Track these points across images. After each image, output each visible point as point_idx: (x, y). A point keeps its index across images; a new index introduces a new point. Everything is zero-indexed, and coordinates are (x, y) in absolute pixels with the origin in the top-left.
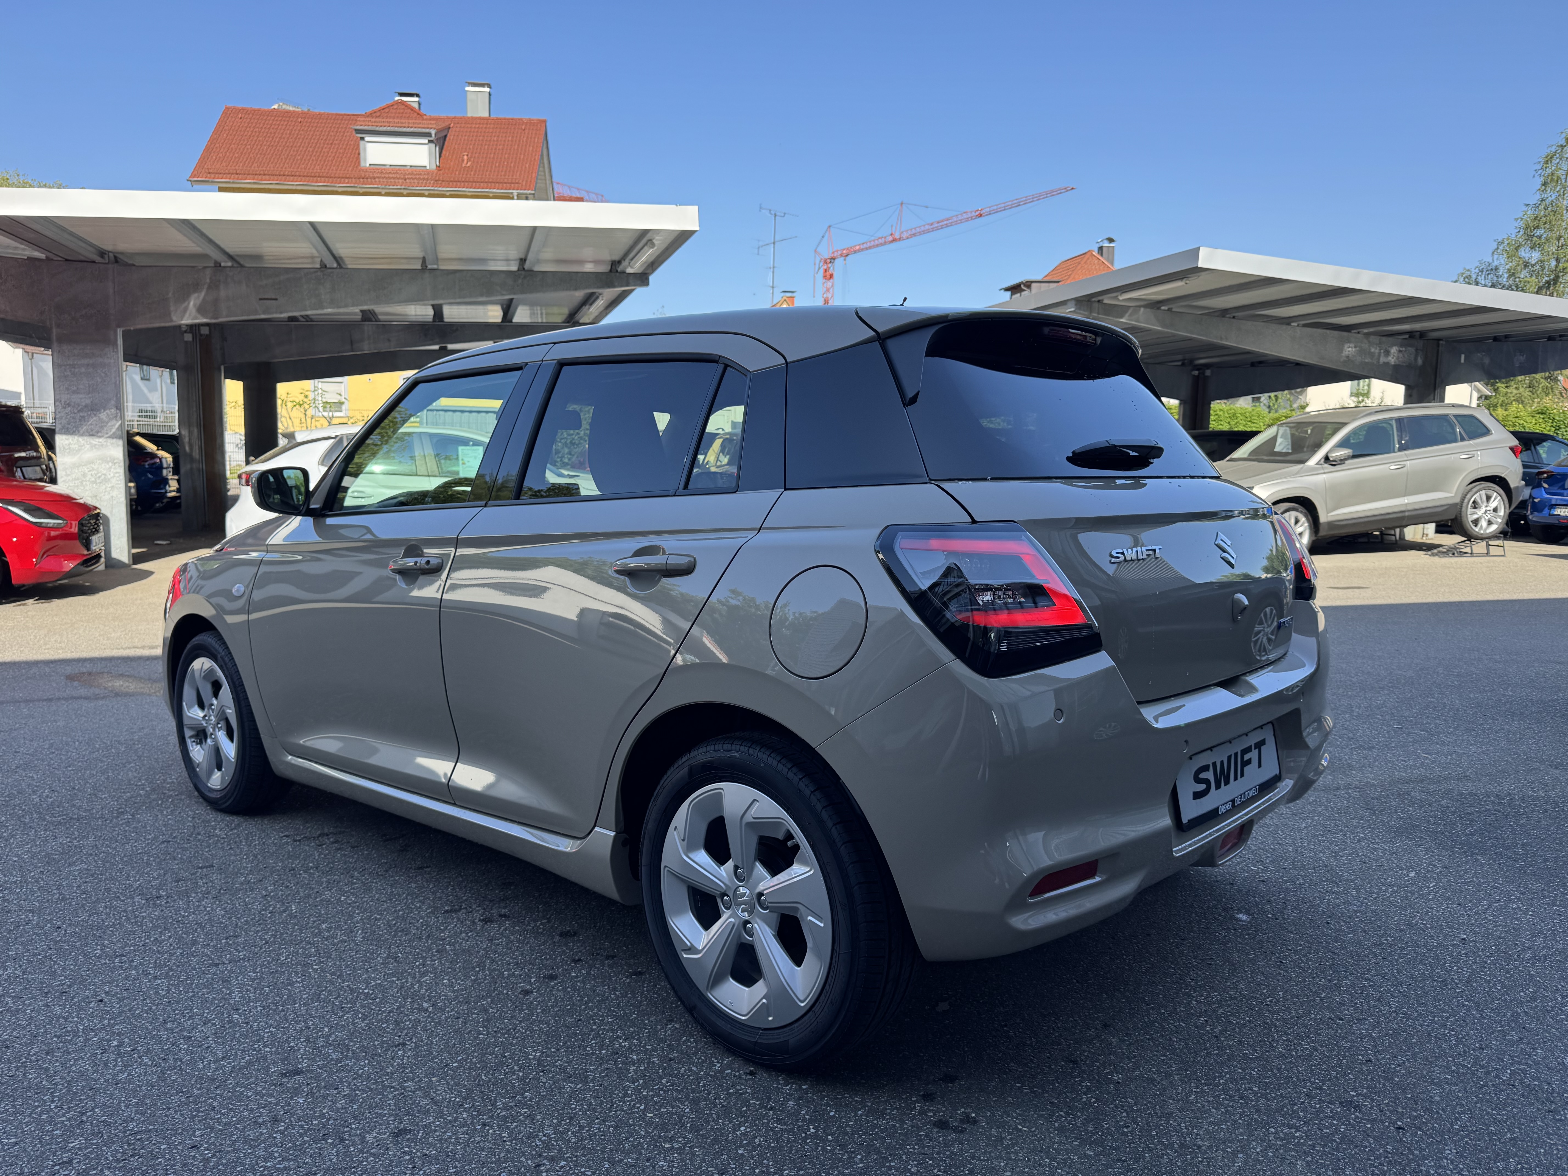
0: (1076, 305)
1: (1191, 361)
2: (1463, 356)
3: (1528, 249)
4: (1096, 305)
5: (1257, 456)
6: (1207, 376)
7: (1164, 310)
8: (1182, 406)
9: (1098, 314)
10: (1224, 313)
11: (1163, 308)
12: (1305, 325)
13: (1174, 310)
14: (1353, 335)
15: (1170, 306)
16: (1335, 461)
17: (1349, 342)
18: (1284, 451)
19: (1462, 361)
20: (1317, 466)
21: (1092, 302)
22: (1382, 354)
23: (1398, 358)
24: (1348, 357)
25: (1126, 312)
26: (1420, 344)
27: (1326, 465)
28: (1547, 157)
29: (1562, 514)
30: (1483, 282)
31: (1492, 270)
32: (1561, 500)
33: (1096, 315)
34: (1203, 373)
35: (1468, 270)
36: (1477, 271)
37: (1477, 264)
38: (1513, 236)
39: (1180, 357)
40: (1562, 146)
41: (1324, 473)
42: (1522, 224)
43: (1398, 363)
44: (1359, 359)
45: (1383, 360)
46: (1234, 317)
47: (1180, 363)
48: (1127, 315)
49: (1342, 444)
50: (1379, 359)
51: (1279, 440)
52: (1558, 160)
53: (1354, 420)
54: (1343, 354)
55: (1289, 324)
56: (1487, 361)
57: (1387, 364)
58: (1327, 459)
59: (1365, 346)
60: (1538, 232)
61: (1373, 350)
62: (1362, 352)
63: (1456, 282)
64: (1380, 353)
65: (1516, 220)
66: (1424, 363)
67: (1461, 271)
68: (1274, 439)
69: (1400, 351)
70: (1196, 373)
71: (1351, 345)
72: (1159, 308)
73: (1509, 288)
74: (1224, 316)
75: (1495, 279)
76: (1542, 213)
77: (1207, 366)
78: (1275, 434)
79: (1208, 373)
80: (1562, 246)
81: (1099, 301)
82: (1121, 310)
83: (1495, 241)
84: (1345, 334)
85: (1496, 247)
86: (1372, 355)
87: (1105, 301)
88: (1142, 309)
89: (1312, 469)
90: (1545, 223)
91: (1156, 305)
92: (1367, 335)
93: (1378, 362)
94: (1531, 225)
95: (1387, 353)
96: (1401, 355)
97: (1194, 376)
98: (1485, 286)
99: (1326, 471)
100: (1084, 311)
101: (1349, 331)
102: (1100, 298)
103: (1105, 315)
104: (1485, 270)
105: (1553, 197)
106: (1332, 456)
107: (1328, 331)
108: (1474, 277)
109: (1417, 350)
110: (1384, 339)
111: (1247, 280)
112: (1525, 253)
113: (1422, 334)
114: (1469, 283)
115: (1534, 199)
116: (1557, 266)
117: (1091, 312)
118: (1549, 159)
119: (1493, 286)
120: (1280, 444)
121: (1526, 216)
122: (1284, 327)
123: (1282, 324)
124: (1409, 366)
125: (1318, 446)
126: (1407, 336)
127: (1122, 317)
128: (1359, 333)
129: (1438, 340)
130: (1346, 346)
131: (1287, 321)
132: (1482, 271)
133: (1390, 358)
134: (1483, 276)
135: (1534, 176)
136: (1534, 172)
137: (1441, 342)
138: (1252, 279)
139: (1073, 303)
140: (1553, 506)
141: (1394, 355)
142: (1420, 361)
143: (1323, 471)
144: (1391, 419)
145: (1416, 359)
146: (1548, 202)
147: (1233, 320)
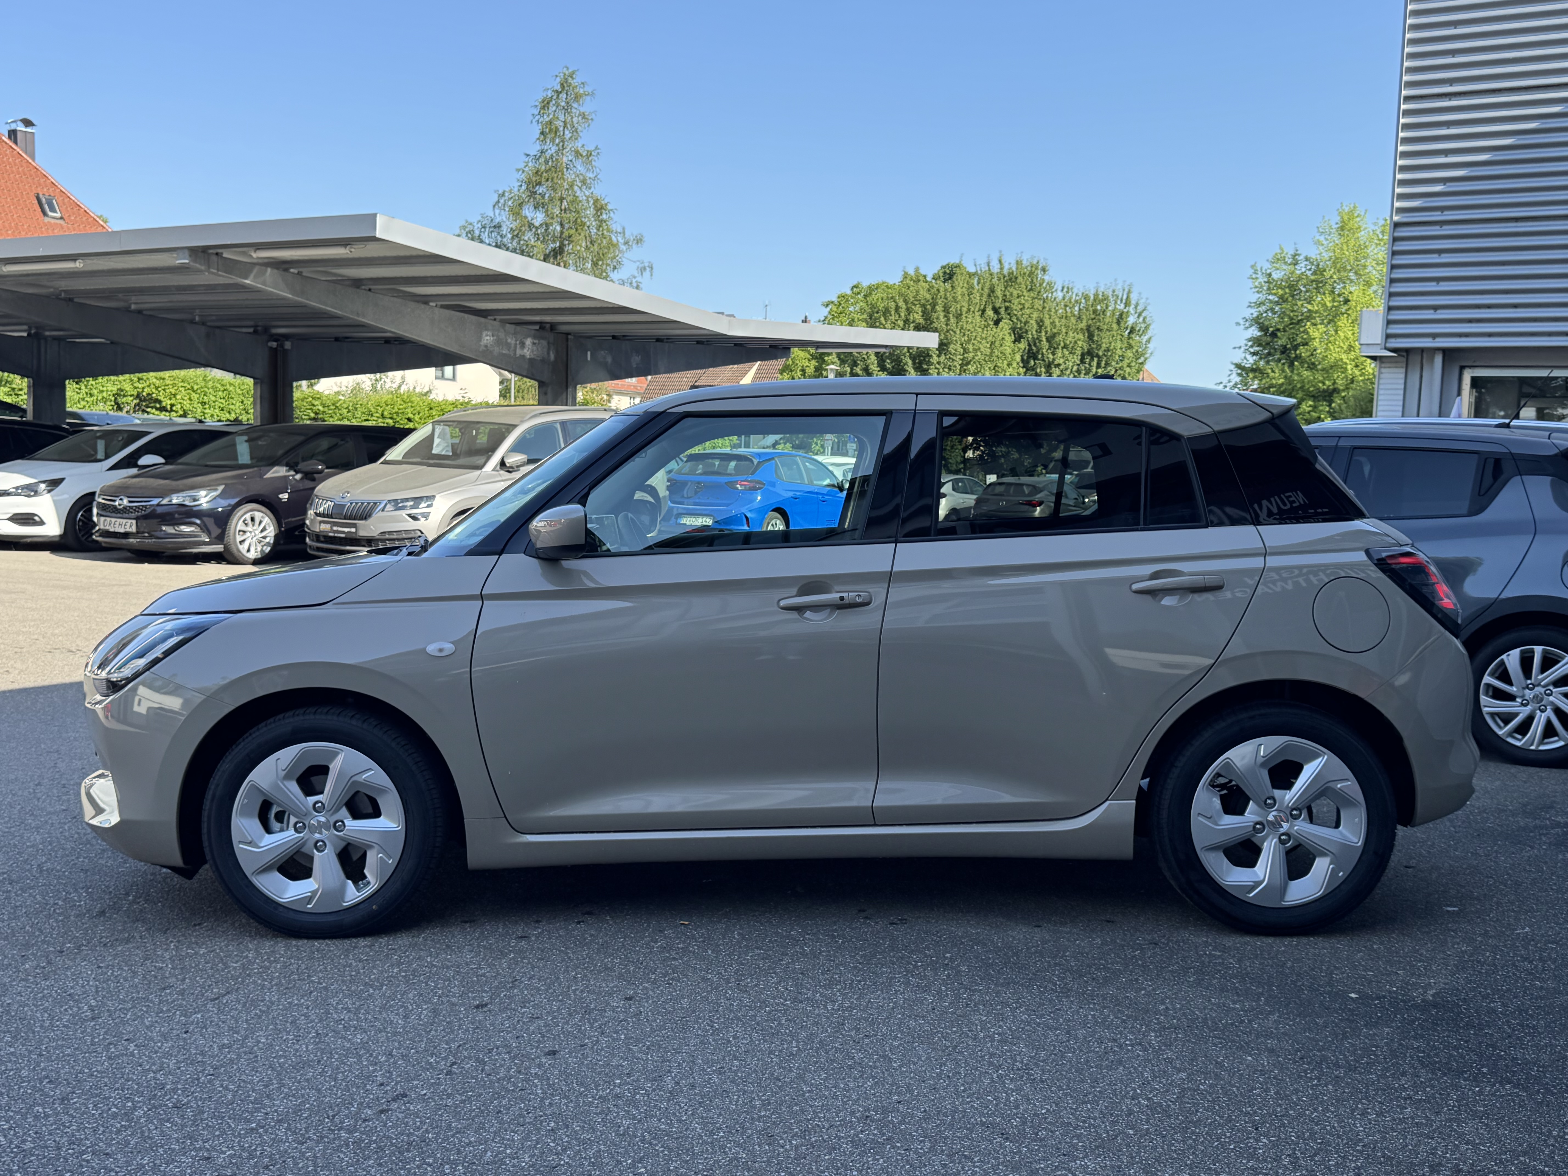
0: (190, 256)
1: (266, 330)
2: (589, 353)
3: (532, 208)
4: (214, 258)
5: (409, 457)
6: (287, 350)
7: (293, 273)
8: (259, 386)
9: (218, 270)
10: (357, 283)
11: (292, 270)
12: (442, 307)
13: (304, 274)
14: (489, 321)
15: (301, 270)
16: (512, 467)
17: (487, 330)
18: (443, 453)
19: (589, 359)
20: (494, 473)
21: (209, 254)
22: (518, 346)
23: (532, 351)
24: (486, 346)
25: (251, 271)
26: (551, 336)
27: (502, 472)
28: (543, 101)
29: (688, 523)
30: (487, 241)
31: (495, 227)
32: (685, 509)
33: (215, 271)
34: (282, 346)
35: (471, 224)
36: (479, 225)
37: (480, 218)
38: (516, 190)
39: (251, 323)
40: (557, 91)
41: (502, 481)
42: (523, 176)
43: (532, 356)
44: (496, 350)
45: (519, 352)
46: (370, 290)
47: (251, 330)
48: (252, 276)
49: (515, 449)
50: (515, 350)
51: (437, 441)
52: (554, 108)
53: (522, 422)
54: (482, 343)
55: (426, 303)
56: (609, 359)
57: (523, 357)
58: (502, 464)
59: (502, 335)
60: (540, 190)
61: (509, 340)
62: (499, 342)
63: (459, 236)
64: (516, 344)
65: (518, 170)
66: (556, 357)
67: (463, 223)
68: (429, 440)
69: (534, 344)
70: (274, 344)
71: (490, 333)
72: (286, 270)
73: (514, 251)
74: (358, 287)
75: (499, 238)
76: (543, 167)
77: (286, 337)
78: (430, 432)
79: (288, 345)
80: (565, 209)
81: (217, 254)
82: (245, 269)
83: (495, 192)
84: (482, 320)
85: (496, 199)
86: (508, 345)
87: (224, 255)
88: (269, 270)
89: (489, 476)
90: (547, 180)
91: (282, 265)
92: (502, 321)
93: (515, 354)
94: (534, 179)
95: (523, 345)
96: (535, 348)
97: (271, 348)
98: (489, 245)
99: (504, 478)
100: (201, 264)
101: (485, 317)
102: (220, 251)
103: (225, 272)
104: (488, 226)
105: (553, 151)
106: (510, 461)
107: (466, 316)
108: (477, 233)
109: (549, 343)
110: (518, 328)
111: (408, 253)
112: (528, 212)
113: (553, 326)
114: (473, 239)
115: (534, 150)
116: (562, 233)
117: (209, 268)
118: (545, 104)
119: (497, 246)
120: (438, 445)
121: (526, 169)
122: (423, 306)
123: (418, 302)
124: (543, 361)
125: (493, 449)
126: (537, 327)
127: (246, 278)
128: (495, 320)
129: (568, 334)
130: (484, 333)
131: (425, 300)
132: (484, 227)
133: (525, 351)
134: (486, 233)
135: (532, 122)
136: (531, 117)
137: (570, 337)
138: (414, 253)
139: (187, 253)
140: (680, 515)
141: (529, 348)
142: (552, 357)
143: (500, 479)
144: (555, 422)
145: (548, 354)
146: (548, 155)
147: (369, 293)
